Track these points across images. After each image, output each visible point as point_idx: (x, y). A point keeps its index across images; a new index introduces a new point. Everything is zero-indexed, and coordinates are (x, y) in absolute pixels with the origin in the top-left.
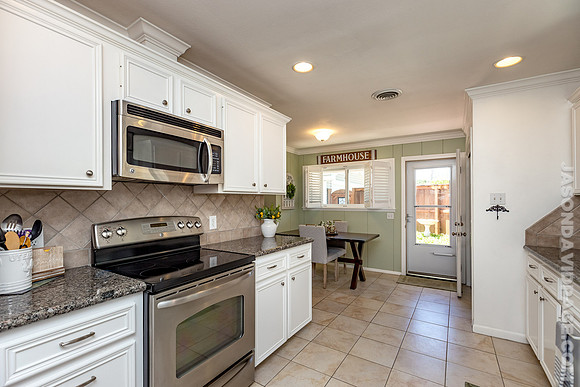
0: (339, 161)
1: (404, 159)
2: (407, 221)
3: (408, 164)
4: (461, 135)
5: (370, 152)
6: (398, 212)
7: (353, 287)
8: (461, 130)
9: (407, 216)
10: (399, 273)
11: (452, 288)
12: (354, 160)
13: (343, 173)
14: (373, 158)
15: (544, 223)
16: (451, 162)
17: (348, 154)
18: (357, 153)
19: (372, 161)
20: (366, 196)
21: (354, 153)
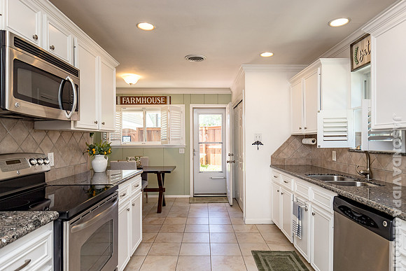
0: (138, 103)
1: (192, 106)
2: (194, 155)
3: (195, 110)
4: (229, 92)
5: (166, 97)
6: (187, 147)
7: (159, 211)
8: (229, 89)
9: (194, 151)
10: (188, 196)
11: (225, 201)
12: (152, 103)
13: (141, 114)
14: (168, 102)
15: (279, 151)
16: (223, 111)
17: (147, 97)
18: (155, 97)
19: (168, 105)
20: (163, 134)
21: (151, 97)
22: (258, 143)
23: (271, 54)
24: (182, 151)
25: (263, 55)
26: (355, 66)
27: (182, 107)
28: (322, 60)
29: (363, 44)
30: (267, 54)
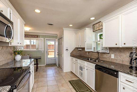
2: (46, 53)
3: (47, 40)
7: (37, 71)
8: (57, 34)
11: (56, 66)
12: (33, 37)
13: (29, 40)
14: (38, 37)
15: (72, 52)
16: (55, 40)
17: (31, 35)
18: (34, 35)
19: (38, 38)
20: (37, 47)
21: (33, 35)
22: (67, 50)
23: (72, 25)
24: (43, 52)
25: (70, 26)
26: (94, 31)
27: (43, 39)
28: (86, 28)
29: (96, 25)
30: (71, 25)
